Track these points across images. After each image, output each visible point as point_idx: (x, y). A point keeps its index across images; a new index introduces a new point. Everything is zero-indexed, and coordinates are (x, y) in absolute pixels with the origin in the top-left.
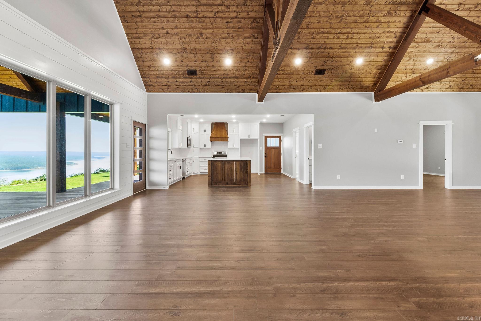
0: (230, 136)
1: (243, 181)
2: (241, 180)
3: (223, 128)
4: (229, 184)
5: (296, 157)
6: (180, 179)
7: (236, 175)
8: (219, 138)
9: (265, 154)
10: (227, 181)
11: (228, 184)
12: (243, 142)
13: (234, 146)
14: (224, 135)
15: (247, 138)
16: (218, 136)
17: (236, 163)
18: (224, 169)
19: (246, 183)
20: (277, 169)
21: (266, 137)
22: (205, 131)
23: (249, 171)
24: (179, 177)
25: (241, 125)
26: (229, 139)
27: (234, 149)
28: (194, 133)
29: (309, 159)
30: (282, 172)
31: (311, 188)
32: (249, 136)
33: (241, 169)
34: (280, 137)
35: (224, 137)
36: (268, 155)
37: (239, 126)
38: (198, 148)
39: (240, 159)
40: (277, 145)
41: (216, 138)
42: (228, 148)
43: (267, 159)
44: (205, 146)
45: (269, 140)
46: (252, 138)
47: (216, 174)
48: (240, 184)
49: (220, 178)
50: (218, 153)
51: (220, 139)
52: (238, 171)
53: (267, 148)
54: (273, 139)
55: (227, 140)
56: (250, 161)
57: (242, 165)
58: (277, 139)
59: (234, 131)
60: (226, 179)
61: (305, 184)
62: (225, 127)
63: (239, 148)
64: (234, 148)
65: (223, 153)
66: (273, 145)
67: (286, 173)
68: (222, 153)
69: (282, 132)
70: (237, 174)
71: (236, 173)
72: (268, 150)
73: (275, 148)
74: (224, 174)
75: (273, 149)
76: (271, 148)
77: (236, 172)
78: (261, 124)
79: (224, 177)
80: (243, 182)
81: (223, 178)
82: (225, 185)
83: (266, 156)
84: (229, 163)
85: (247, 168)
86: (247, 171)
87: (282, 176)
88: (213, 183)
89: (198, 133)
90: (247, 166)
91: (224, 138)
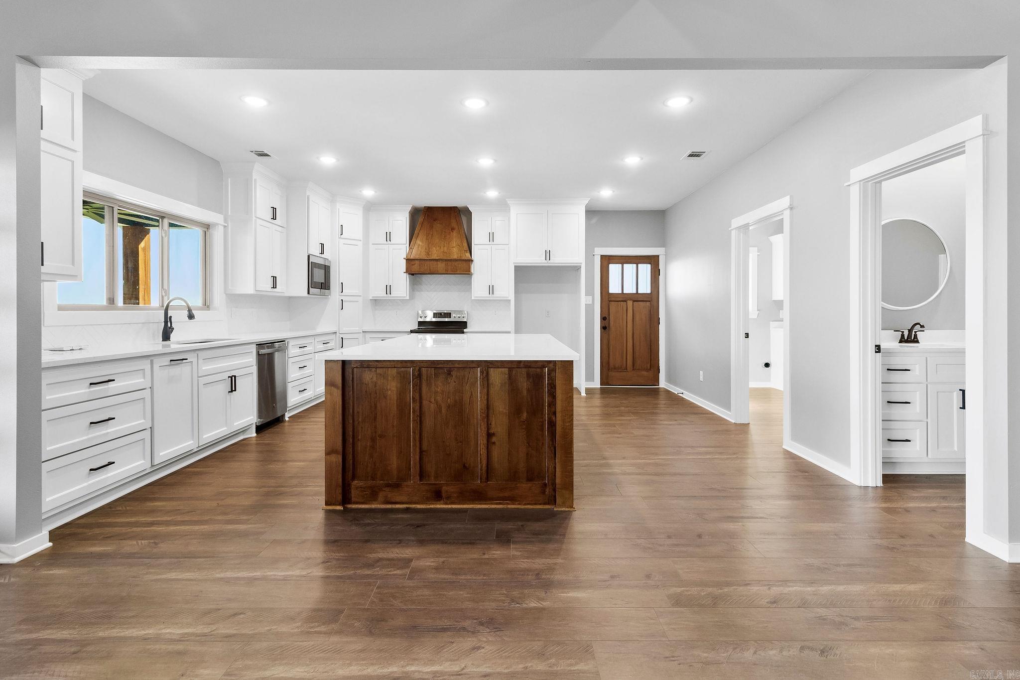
0: (479, 253)
1: (530, 479)
2: (514, 476)
3: (454, 224)
4: (448, 498)
5: (747, 335)
6: (244, 431)
7: (489, 444)
8: (437, 260)
9: (603, 319)
10: (436, 477)
11: (444, 495)
12: (523, 274)
13: (491, 290)
14: (455, 250)
15: (537, 259)
16: (435, 254)
17: (486, 377)
18: (417, 408)
19: (544, 492)
20: (645, 373)
21: (607, 260)
22: (388, 236)
23: (564, 421)
24: (239, 424)
25: (516, 212)
26: (475, 268)
27: (491, 301)
28: (342, 241)
29: (878, 349)
30: (663, 384)
31: (964, 542)
32: (548, 254)
33: (516, 410)
34: (653, 261)
35: (455, 257)
36: (612, 323)
37: (509, 218)
38: (360, 299)
39: (512, 353)
40: (645, 288)
41: (428, 262)
42: (473, 298)
43: (609, 335)
44: (388, 289)
45: (614, 269)
46: (558, 259)
47: (373, 440)
48: (512, 499)
49: (394, 462)
50: (435, 315)
51: (441, 266)
52: (500, 426)
53: (608, 299)
54: (630, 268)
55: (467, 272)
56: (571, 363)
57: (524, 384)
58: (645, 269)
59: (491, 237)
60: (430, 468)
61: (857, 482)
62: (460, 223)
63: (511, 296)
64: (491, 297)
65: (453, 315)
66: (630, 289)
67: (682, 391)
68: (448, 315)
69: (663, 243)
70: (494, 439)
71: (489, 435)
72: (613, 306)
73: (636, 298)
74: (417, 437)
75: (630, 303)
76: (623, 298)
77: (488, 429)
78: (591, 213)
79: (421, 459)
80: (529, 485)
81: (414, 458)
82: (426, 500)
83: (604, 328)
84: (449, 373)
85: (552, 404)
86: (552, 424)
87: (662, 401)
88: (357, 488)
89: (360, 244)
90: (553, 395)
91: (456, 263)
